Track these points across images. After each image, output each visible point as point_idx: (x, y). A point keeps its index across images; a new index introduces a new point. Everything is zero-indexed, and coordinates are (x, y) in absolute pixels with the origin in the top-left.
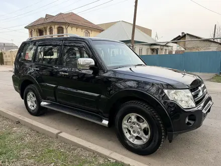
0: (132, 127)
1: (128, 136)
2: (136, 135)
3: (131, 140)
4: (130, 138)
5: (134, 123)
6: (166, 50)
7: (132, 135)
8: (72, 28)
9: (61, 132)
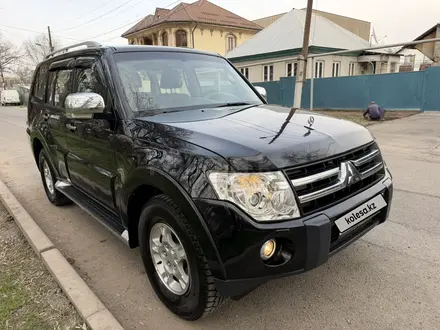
3: (165, 282)
4: (165, 275)
5: (167, 245)
6: (393, 64)
7: (167, 270)
8: (202, 30)
9: (51, 248)
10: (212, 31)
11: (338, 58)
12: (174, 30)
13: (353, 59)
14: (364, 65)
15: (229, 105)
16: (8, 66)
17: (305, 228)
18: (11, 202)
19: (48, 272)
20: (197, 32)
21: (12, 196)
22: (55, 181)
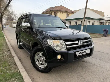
0: (40, 59)
1: (37, 63)
2: (41, 63)
3: (38, 65)
4: (38, 64)
5: (41, 57)
6: (109, 23)
7: (39, 63)
8: (60, 12)
9: (16, 56)
10: (63, 13)
11: (94, 21)
12: (53, 12)
13: (98, 21)
14: (101, 23)
15: (58, 27)
16: (15, 19)
17: (67, 53)
18: (10, 47)
19: (14, 61)
20: (59, 13)
21: (10, 46)
22: (20, 43)
